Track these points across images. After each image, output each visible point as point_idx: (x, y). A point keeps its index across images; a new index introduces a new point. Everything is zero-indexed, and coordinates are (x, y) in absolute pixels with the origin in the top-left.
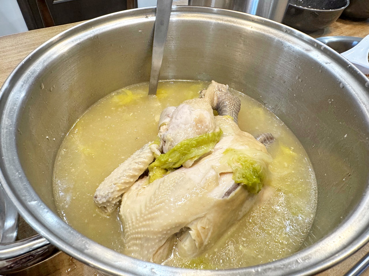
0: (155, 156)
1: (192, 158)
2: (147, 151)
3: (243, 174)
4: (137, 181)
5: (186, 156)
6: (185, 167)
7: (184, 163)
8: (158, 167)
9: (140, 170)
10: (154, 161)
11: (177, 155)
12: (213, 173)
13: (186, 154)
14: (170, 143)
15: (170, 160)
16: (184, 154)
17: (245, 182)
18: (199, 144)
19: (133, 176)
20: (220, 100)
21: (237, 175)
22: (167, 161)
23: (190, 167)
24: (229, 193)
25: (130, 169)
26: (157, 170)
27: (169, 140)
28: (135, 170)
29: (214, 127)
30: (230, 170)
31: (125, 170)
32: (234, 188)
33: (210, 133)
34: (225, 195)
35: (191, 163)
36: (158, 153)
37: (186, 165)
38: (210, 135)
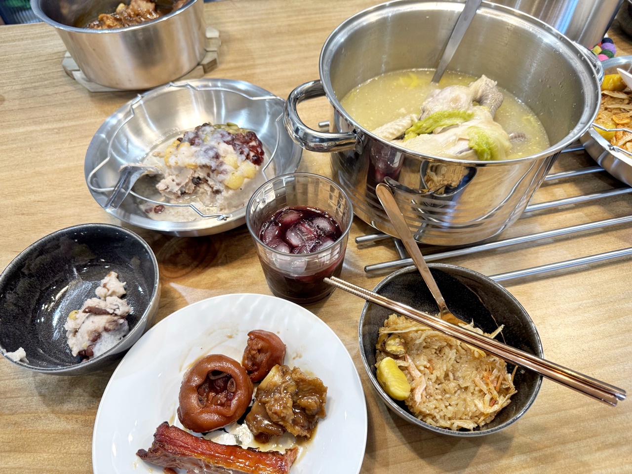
0: (413, 123)
1: (442, 126)
2: (408, 118)
3: (477, 142)
4: (394, 139)
5: (438, 124)
6: (435, 134)
7: (435, 128)
8: (413, 131)
9: (399, 131)
10: (412, 126)
11: (431, 121)
12: (454, 138)
13: (438, 122)
14: (427, 112)
15: (424, 125)
16: (436, 122)
17: (476, 147)
18: (450, 116)
19: (392, 134)
20: (484, 93)
21: (472, 142)
22: (422, 126)
23: (438, 133)
24: (461, 152)
25: (391, 128)
26: (412, 134)
27: (427, 110)
28: (395, 129)
29: (467, 107)
30: (468, 138)
31: (387, 128)
32: (467, 150)
33: (462, 111)
34: (458, 153)
35: (440, 129)
36: (416, 121)
37: (436, 131)
38: (461, 112)
